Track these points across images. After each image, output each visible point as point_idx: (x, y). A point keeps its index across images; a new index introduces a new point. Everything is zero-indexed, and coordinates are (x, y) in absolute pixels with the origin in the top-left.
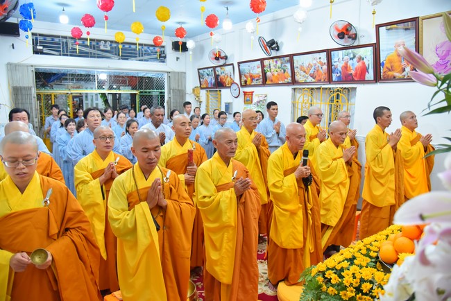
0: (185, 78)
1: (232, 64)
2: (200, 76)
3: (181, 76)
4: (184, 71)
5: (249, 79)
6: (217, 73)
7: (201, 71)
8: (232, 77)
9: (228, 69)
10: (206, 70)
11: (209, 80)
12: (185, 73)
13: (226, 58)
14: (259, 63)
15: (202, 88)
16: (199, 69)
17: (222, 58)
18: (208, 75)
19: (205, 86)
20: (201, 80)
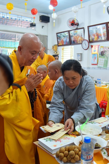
0: (47, 39)
1: (83, 28)
2: (58, 38)
3: (45, 38)
4: (47, 35)
5: (96, 37)
6: (71, 35)
7: (59, 35)
8: (83, 37)
9: (80, 32)
10: (63, 34)
11: (64, 40)
12: (47, 36)
13: (78, 25)
14: (105, 25)
15: (59, 46)
16: (57, 33)
17: (76, 25)
18: (64, 36)
19: (61, 44)
20: (59, 40)
